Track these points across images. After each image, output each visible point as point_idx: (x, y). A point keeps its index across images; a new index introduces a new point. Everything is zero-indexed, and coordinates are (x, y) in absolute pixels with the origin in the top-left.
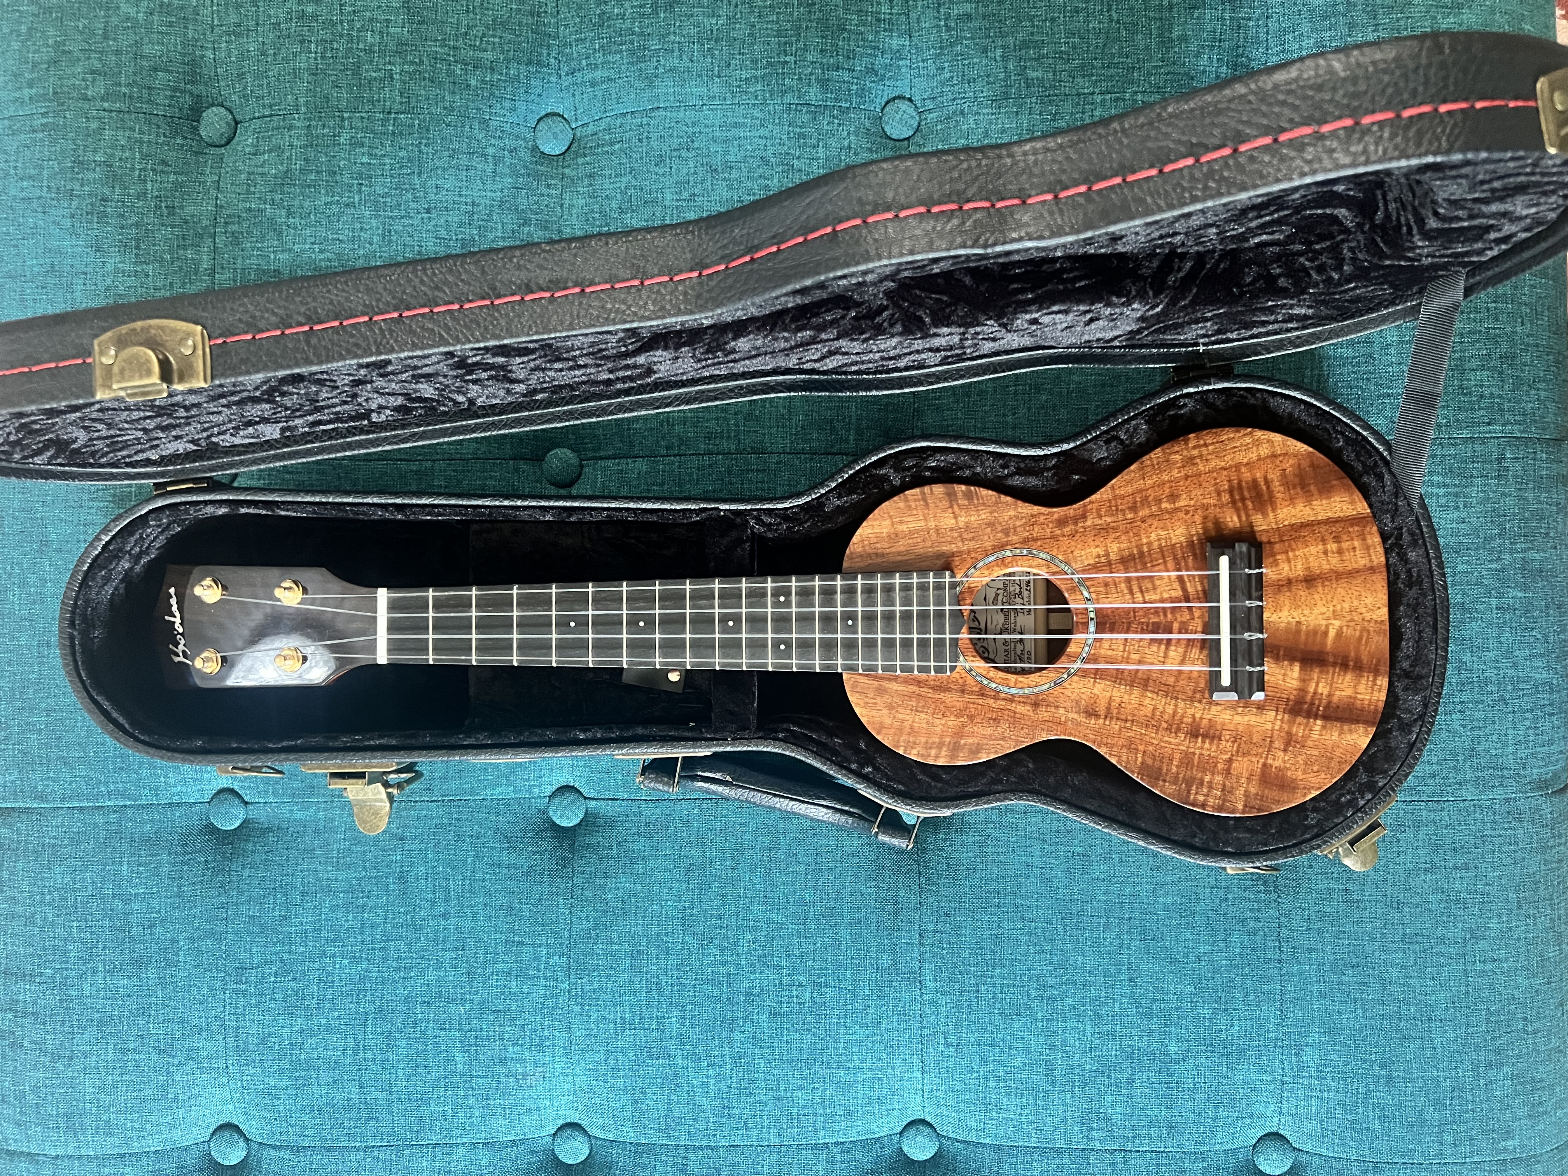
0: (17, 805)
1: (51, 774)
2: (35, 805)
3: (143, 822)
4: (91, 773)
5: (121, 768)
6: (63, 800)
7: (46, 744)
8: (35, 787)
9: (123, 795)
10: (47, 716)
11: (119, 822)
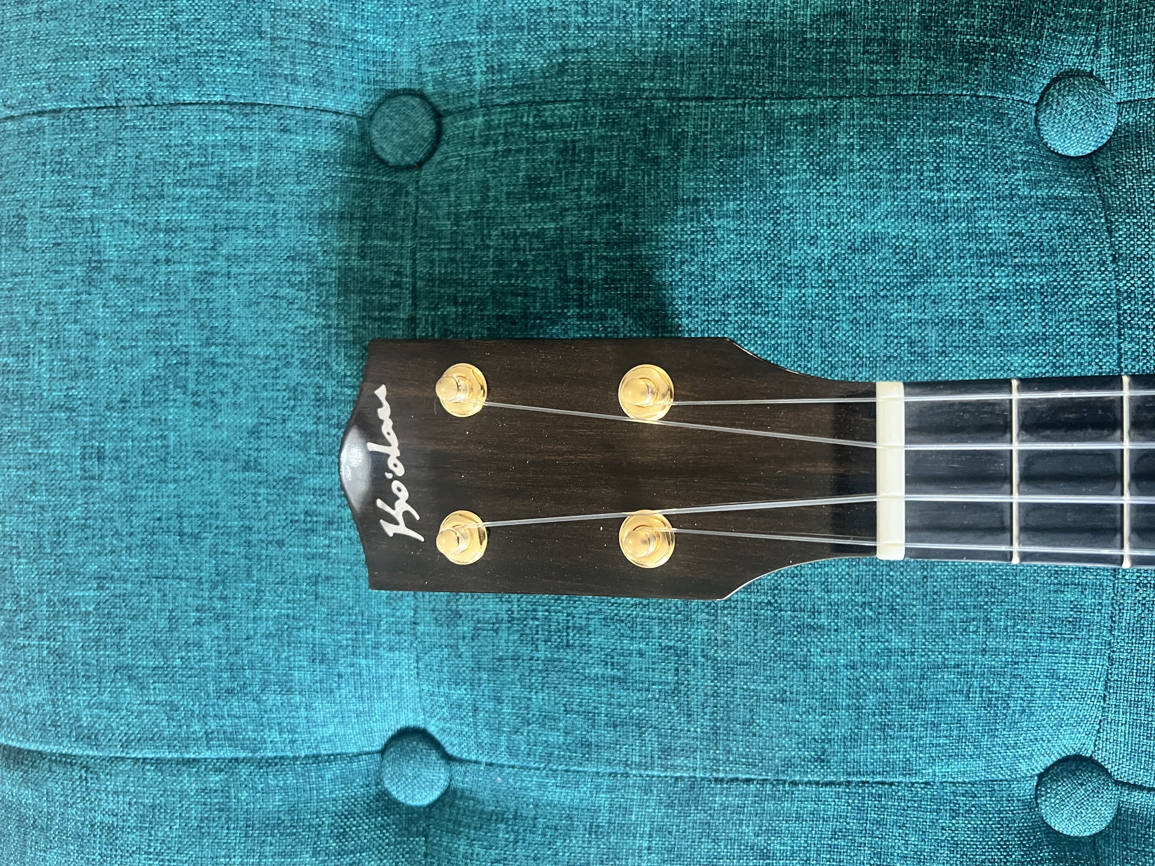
0: (46, 748)
1: (106, 697)
2: (77, 752)
3: (267, 791)
4: (176, 698)
5: (230, 691)
6: (126, 745)
7: (98, 640)
8: (78, 719)
9: (231, 739)
10: (100, 588)
11: (225, 790)
